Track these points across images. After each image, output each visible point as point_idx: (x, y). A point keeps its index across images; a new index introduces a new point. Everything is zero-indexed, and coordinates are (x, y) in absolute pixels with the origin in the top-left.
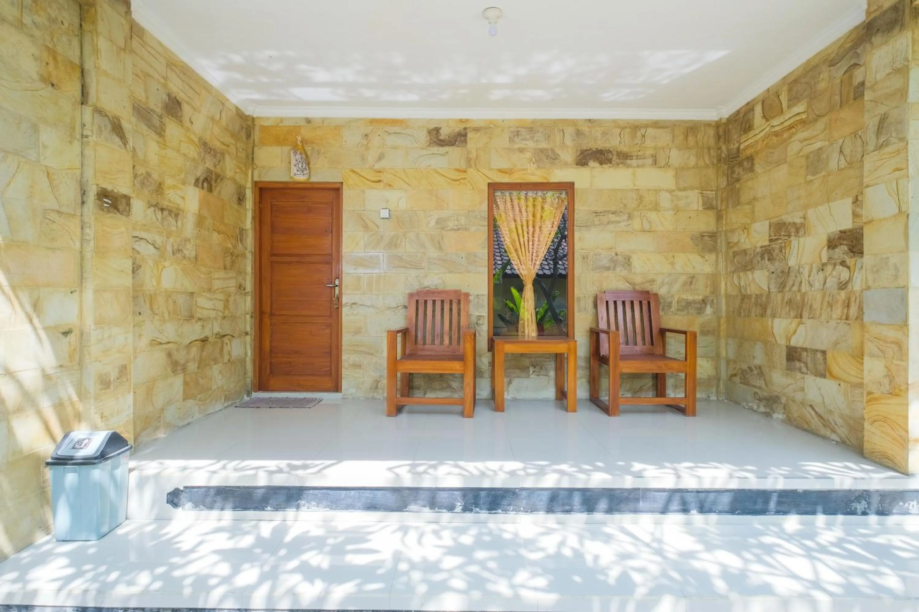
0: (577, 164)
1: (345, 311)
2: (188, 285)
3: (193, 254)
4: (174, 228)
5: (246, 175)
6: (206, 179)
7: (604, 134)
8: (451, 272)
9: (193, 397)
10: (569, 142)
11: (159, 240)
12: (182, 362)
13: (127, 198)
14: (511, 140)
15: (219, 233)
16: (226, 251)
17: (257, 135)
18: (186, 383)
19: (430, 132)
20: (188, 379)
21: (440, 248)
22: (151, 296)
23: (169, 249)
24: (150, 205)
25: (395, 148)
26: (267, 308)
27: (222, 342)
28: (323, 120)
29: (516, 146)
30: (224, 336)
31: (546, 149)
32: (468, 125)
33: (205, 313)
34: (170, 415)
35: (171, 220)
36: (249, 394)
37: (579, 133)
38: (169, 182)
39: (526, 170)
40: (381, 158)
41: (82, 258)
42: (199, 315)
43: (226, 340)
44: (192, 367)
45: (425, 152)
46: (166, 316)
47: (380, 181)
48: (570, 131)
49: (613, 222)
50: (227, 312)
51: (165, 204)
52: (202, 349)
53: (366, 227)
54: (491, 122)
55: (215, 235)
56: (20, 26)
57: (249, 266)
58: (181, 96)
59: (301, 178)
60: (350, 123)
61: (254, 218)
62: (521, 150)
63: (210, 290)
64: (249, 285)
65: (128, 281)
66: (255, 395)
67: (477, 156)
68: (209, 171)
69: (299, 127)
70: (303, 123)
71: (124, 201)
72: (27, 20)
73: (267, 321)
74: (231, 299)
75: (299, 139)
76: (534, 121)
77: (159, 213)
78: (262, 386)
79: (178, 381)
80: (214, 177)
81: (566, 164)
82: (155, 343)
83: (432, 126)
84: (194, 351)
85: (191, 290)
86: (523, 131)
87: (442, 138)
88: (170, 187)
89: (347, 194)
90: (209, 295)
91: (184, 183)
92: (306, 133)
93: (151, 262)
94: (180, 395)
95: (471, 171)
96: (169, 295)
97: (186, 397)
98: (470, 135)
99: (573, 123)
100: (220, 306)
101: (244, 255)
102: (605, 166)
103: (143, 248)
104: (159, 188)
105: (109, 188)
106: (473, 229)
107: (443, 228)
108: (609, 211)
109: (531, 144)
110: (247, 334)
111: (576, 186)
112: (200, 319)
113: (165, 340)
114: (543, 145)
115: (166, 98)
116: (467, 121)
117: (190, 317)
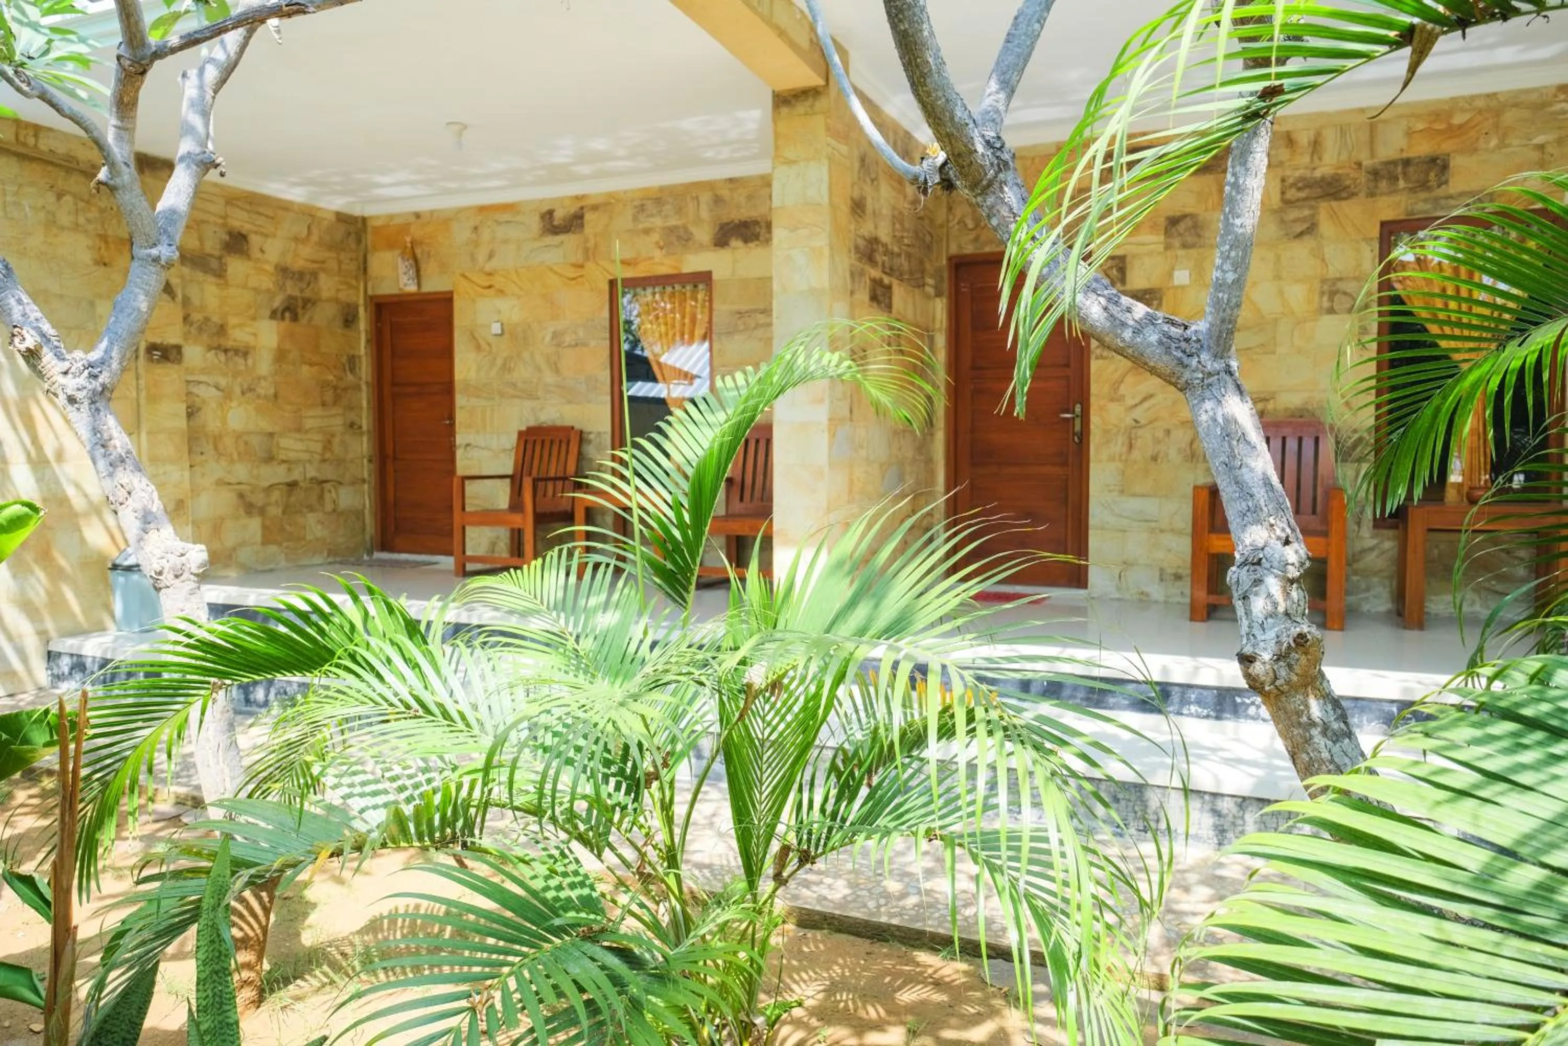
0: (716, 245)
1: (459, 454)
2: (265, 425)
3: (272, 391)
4: (242, 368)
5: (357, 289)
6: (287, 309)
7: (750, 197)
8: (570, 402)
9: (275, 542)
10: (705, 214)
11: (223, 382)
12: (260, 504)
13: (178, 348)
14: (635, 219)
15: (311, 365)
16: (324, 385)
17: (370, 238)
18: (265, 528)
19: (543, 217)
20: (268, 523)
21: (557, 371)
22: (215, 437)
23: (238, 390)
24: (210, 348)
25: (506, 241)
26: (389, 451)
27: (322, 490)
28: (432, 212)
29: (641, 226)
30: (326, 481)
31: (676, 227)
32: (583, 203)
33: (292, 455)
34: (244, 555)
35: (240, 360)
36: (370, 553)
37: (718, 200)
38: (233, 321)
39: (651, 258)
40: (491, 256)
41: (138, 406)
42: (282, 456)
43: (328, 486)
44: (275, 511)
45: (537, 244)
46: (235, 456)
47: (490, 287)
48: (706, 198)
49: (762, 325)
50: (328, 455)
51: (230, 344)
52: (290, 494)
53: (478, 348)
54: (610, 195)
55: (305, 369)
56: (76, 227)
57: (364, 398)
58: (246, 228)
59: (412, 288)
60: (460, 211)
61: (368, 341)
62: (647, 232)
63: (299, 430)
64: (365, 421)
65: (182, 423)
66: (378, 555)
67: (596, 245)
68: (291, 297)
69: (409, 224)
70: (412, 219)
71: (175, 351)
72: (81, 220)
73: (390, 467)
74: (336, 441)
75: (408, 239)
76: (662, 189)
77: (222, 357)
78: (385, 546)
79: (255, 524)
80: (300, 303)
81: (702, 247)
82: (221, 483)
83: (545, 208)
84: (276, 495)
85: (270, 429)
86: (649, 204)
87: (556, 223)
88: (234, 327)
89: (458, 304)
90: (298, 436)
91: (254, 318)
92: (417, 232)
93: (214, 405)
94: (258, 538)
95: (590, 265)
96: (238, 436)
97: (266, 542)
98: (588, 217)
99: (710, 185)
100: (318, 447)
101: (358, 388)
102: (751, 245)
103: (202, 391)
104: (222, 329)
105: (158, 341)
106: (593, 343)
107: (559, 345)
108: (755, 311)
109: (658, 222)
110: (364, 481)
111: (715, 277)
112: (283, 462)
113: (234, 480)
114: (673, 222)
115: (227, 238)
116: (583, 197)
117: (270, 459)
